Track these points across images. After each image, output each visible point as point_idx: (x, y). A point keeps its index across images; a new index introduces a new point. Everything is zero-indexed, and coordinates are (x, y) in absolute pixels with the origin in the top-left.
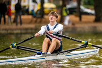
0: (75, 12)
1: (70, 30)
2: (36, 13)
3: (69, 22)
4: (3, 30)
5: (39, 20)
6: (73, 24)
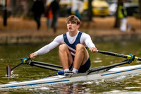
0: (136, 12)
1: (129, 37)
2: (82, 15)
3: (127, 27)
4: (36, 37)
5: (85, 24)
6: (133, 29)
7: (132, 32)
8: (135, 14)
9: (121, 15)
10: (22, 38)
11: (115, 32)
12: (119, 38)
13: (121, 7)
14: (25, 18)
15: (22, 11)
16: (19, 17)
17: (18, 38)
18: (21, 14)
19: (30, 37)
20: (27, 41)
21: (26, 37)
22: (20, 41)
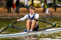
7: (51, 14)
8: (52, 7)
9: (46, 7)
10: (3, 16)
11: (44, 14)
12: (45, 16)
13: (46, 4)
14: (4, 8)
15: (3, 5)
16: (2, 8)
17: (1, 17)
18: (3, 6)
19: (7, 16)
20: (5, 18)
21: (5, 16)
22: (2, 18)
